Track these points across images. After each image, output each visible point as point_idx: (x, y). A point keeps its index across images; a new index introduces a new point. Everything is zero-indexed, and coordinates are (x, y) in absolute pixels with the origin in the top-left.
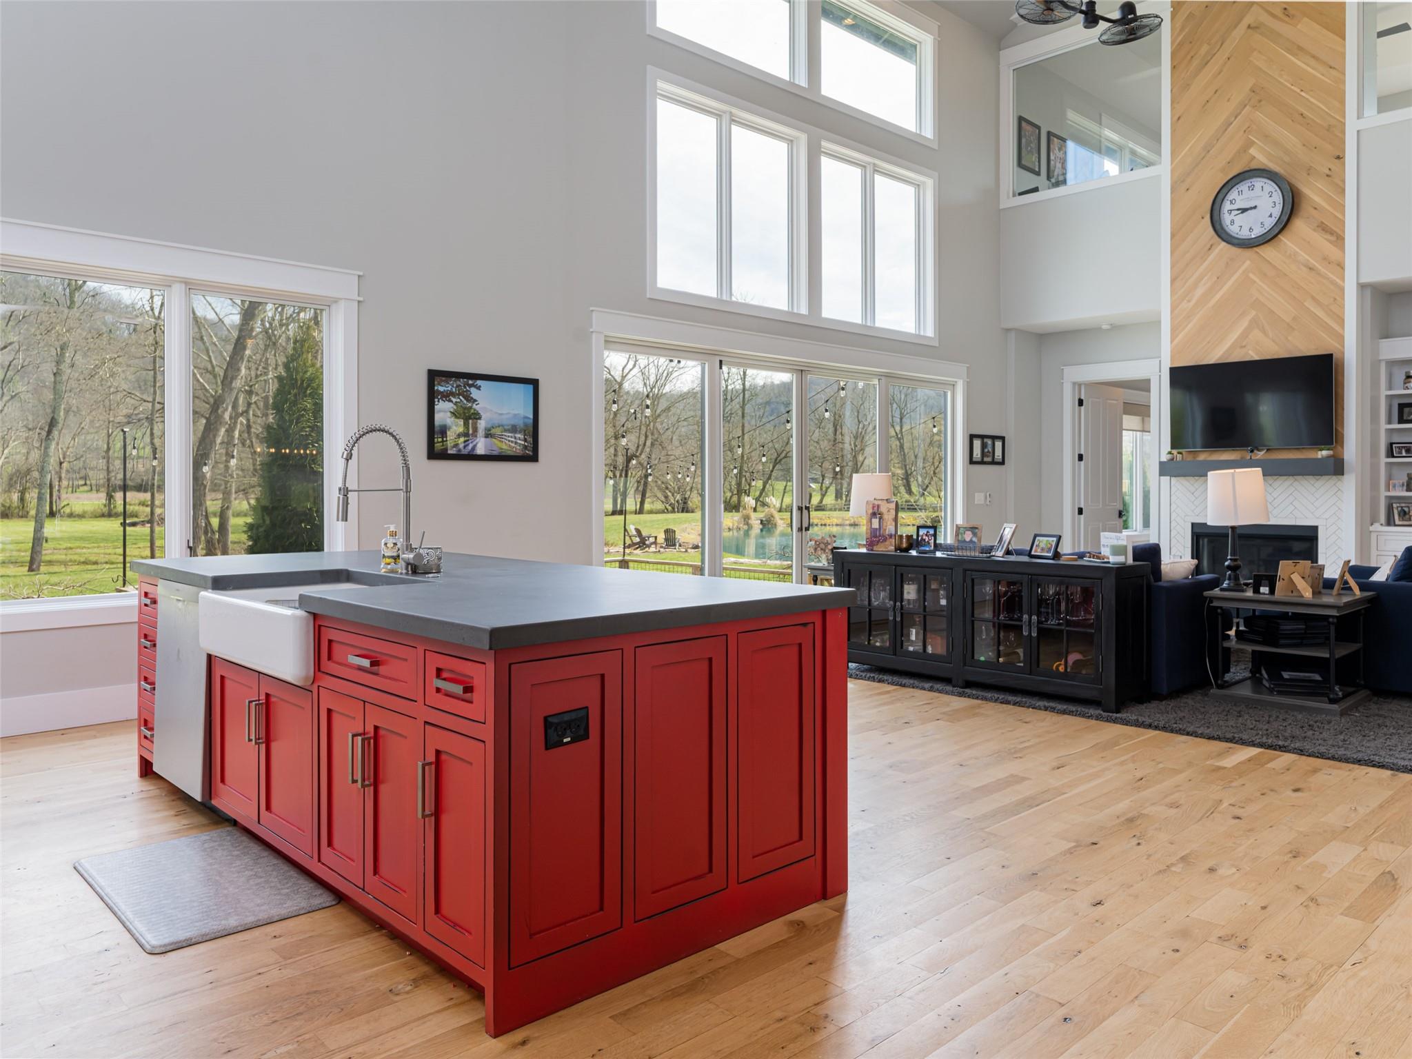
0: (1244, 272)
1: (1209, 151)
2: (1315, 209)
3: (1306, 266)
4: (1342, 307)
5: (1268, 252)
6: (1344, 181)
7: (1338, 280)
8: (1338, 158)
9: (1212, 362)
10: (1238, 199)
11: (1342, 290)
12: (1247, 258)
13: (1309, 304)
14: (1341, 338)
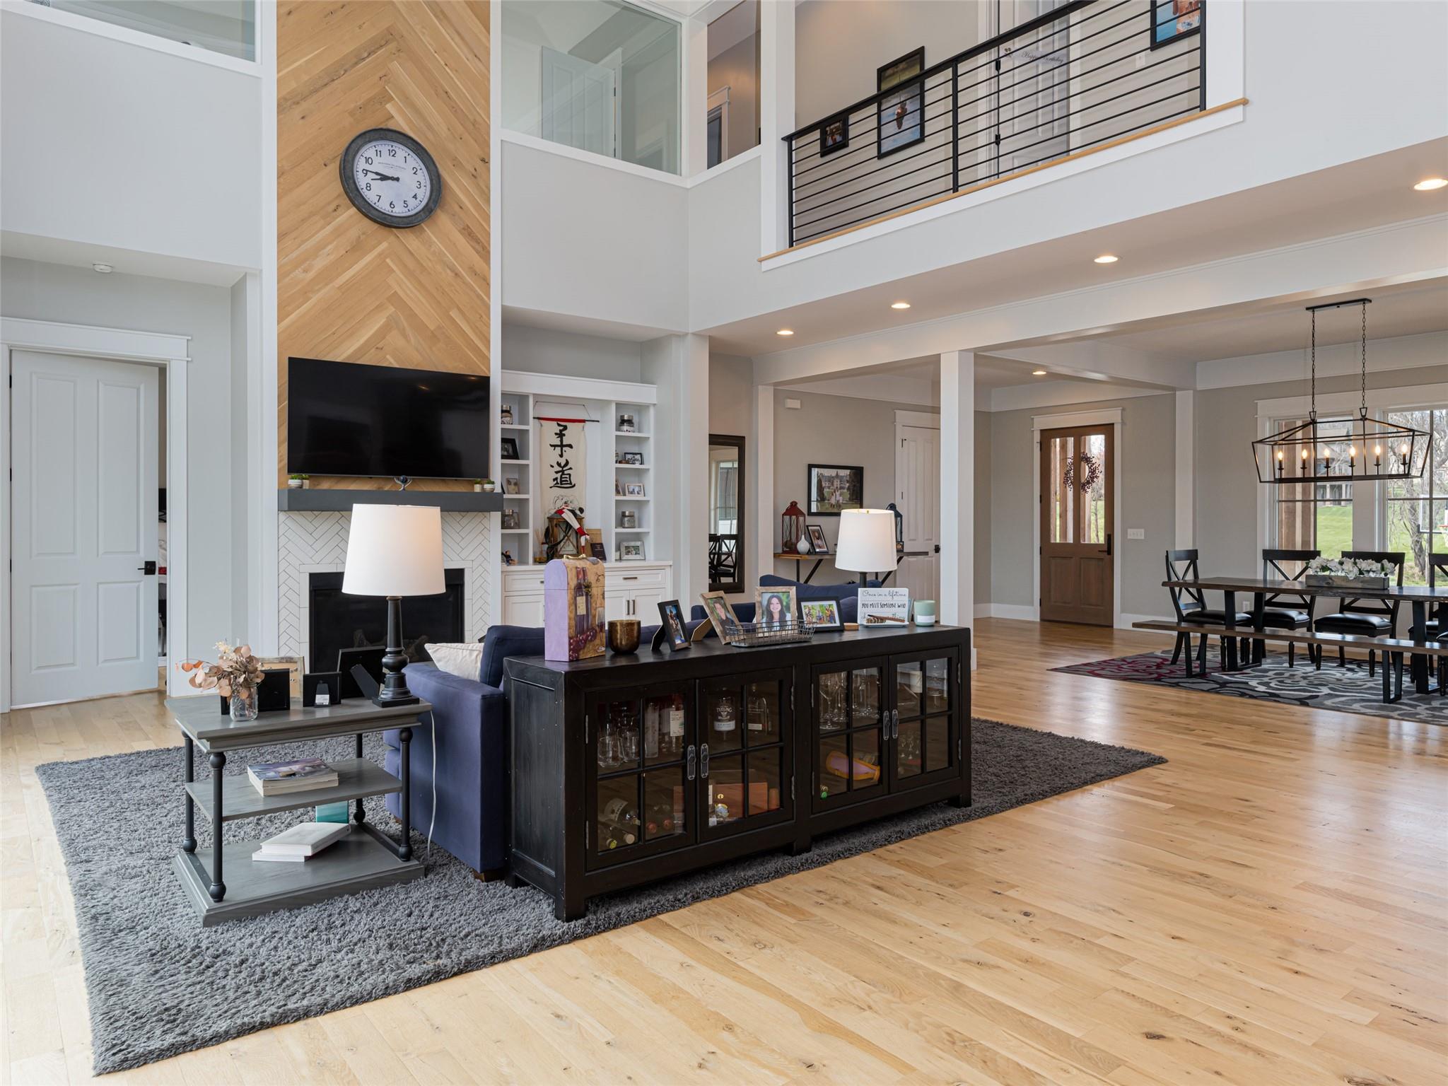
0: (380, 255)
2: (461, 208)
3: (452, 271)
4: (488, 326)
5: (410, 239)
6: (488, 188)
7: (485, 297)
8: (483, 160)
10: (376, 160)
11: (488, 307)
12: (386, 242)
13: (454, 314)
14: (486, 360)
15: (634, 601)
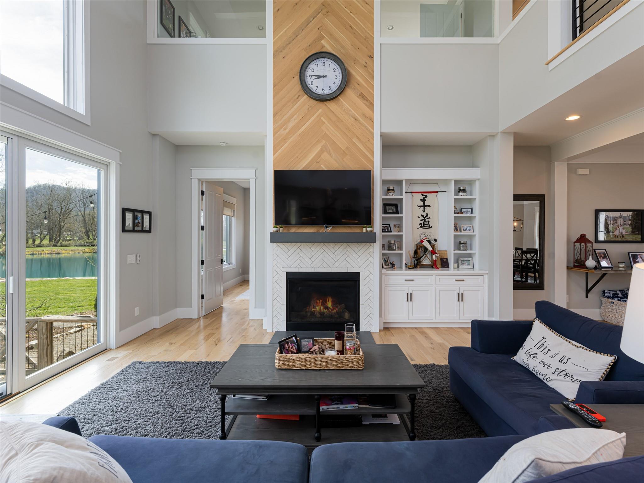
0: (318, 116)
1: (297, 36)
2: (358, 84)
3: (354, 118)
4: (373, 144)
5: (331, 105)
6: (373, 71)
7: (370, 128)
8: (370, 57)
9: (300, 169)
10: (316, 69)
11: (373, 134)
12: (321, 108)
13: (355, 140)
14: (372, 162)
15: (462, 294)
